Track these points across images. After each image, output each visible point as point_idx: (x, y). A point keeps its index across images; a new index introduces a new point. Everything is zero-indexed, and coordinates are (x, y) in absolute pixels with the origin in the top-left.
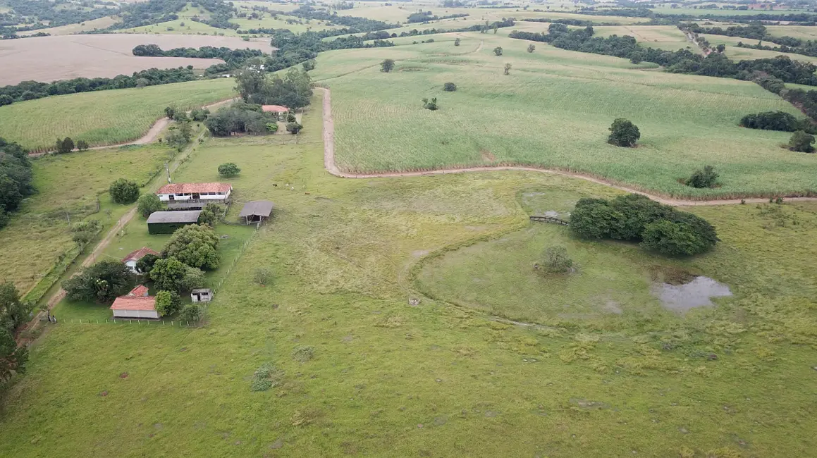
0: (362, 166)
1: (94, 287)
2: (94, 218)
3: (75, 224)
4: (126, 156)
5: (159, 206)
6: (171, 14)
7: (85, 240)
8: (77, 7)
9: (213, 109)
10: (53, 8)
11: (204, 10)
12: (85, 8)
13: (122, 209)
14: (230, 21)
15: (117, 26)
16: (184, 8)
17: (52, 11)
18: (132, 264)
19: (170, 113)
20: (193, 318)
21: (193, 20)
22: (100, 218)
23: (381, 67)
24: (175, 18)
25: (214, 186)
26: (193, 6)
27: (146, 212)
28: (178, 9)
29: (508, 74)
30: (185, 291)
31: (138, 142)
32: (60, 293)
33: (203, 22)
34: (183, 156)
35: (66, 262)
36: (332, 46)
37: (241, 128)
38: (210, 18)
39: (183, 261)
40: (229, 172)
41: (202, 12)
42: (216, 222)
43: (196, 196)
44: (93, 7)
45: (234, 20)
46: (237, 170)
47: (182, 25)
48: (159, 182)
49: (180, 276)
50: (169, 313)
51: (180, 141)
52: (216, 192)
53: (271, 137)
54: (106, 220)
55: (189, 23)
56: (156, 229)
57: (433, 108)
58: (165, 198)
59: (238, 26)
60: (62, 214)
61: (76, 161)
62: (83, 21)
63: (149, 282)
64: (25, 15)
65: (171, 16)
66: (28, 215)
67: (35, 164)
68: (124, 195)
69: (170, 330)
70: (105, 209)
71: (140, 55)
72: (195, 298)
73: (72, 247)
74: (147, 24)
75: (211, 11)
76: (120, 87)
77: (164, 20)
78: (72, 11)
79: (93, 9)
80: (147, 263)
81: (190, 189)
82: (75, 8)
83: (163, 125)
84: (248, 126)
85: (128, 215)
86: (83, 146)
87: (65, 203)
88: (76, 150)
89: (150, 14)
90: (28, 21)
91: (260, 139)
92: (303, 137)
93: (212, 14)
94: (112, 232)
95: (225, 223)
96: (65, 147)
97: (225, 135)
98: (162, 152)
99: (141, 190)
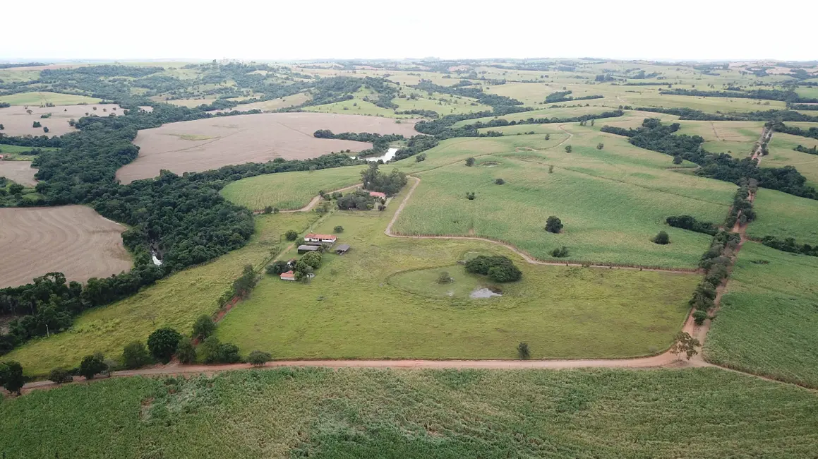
0: (401, 231)
1: (275, 268)
2: (278, 246)
3: (271, 248)
4: (296, 217)
5: (304, 243)
6: (349, 94)
7: (274, 253)
8: (282, 80)
9: (345, 191)
10: (264, 81)
11: (374, 91)
12: (287, 81)
13: (290, 243)
14: (393, 101)
15: (308, 104)
16: (360, 89)
17: (263, 84)
18: (289, 263)
19: (322, 193)
20: (306, 281)
21: (364, 100)
22: (280, 246)
23: (465, 162)
24: (351, 98)
25: (329, 236)
26: (366, 88)
27: (298, 245)
28: (355, 90)
29: (551, 172)
30: (305, 274)
31: (302, 210)
32: (264, 270)
33: (372, 101)
34: (321, 220)
35: (267, 261)
36: (457, 134)
37: (354, 206)
38: (378, 99)
39: (306, 263)
40: (339, 230)
41: (372, 93)
42: (324, 251)
43: (320, 240)
44: (292, 80)
45: (396, 101)
46: (343, 229)
47: (355, 105)
48: (307, 232)
49: (304, 268)
50: (298, 279)
51: (322, 211)
52: (329, 239)
53: (369, 212)
54: (283, 247)
55: (360, 103)
56: (301, 252)
57: (471, 198)
58: (308, 240)
59: (397, 107)
60: (266, 243)
61: (272, 218)
62: (284, 95)
63: (294, 270)
64: (243, 87)
65: (348, 96)
66: (253, 242)
67: (255, 218)
68: (291, 237)
69: (298, 285)
70: (283, 242)
71: (319, 137)
72: (308, 276)
73: (269, 255)
74: (330, 102)
75: (379, 92)
76: (300, 170)
77: (342, 100)
78: (277, 85)
79: (293, 83)
80: (294, 263)
81: (319, 236)
82: (279, 81)
83: (317, 199)
84: (358, 205)
85: (291, 246)
86: (276, 210)
87: (267, 239)
88: (273, 212)
89: (333, 93)
90: (245, 93)
91: (361, 213)
92: (384, 212)
93: (380, 95)
94: (285, 251)
95: (329, 253)
96: (268, 211)
97: (345, 209)
98: (312, 216)
99: (299, 235)
